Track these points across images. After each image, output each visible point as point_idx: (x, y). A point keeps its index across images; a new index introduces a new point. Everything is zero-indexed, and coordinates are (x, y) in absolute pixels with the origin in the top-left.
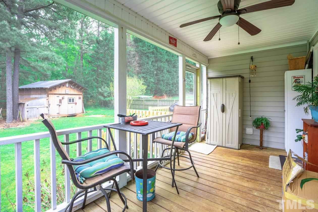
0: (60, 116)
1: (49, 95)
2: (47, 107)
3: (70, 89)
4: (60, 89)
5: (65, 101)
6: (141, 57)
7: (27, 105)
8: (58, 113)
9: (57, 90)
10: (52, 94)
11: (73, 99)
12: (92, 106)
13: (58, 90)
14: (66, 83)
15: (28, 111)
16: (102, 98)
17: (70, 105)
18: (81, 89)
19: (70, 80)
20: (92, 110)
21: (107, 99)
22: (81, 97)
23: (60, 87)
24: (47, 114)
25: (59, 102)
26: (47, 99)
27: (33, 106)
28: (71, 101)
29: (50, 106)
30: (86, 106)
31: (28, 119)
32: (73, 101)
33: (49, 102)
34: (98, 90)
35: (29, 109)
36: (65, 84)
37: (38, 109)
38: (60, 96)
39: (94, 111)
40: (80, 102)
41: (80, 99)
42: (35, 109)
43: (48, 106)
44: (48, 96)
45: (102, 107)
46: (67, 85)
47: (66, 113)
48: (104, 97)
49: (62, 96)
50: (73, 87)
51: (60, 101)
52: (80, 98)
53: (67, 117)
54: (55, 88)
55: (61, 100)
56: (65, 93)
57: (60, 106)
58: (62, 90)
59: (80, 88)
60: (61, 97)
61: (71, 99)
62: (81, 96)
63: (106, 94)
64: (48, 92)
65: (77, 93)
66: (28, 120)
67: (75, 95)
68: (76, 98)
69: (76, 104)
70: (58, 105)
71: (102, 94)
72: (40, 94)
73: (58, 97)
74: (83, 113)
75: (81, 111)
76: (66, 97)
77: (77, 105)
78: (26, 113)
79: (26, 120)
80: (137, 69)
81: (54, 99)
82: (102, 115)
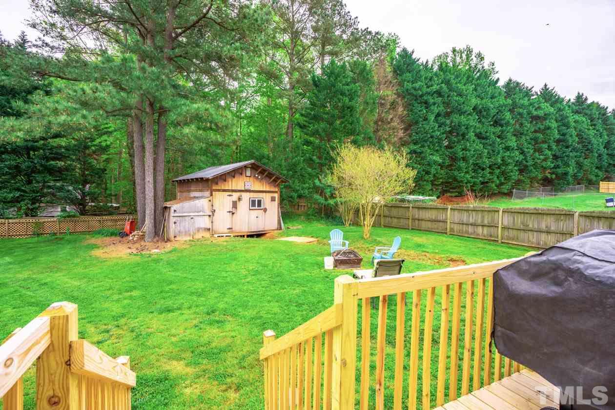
0: (232, 235)
1: (214, 193)
2: (210, 216)
3: (255, 180)
4: (234, 180)
5: (244, 205)
6: (408, 106)
7: (175, 211)
8: (230, 229)
9: (228, 182)
10: (219, 190)
11: (259, 202)
12: (301, 216)
13: (230, 183)
14: (246, 167)
15: (175, 223)
16: (321, 200)
17: (255, 213)
18: (275, 181)
19: (252, 161)
20: (301, 224)
21: (331, 202)
22: (275, 197)
23: (234, 177)
24: (209, 229)
25: (231, 207)
26: (210, 201)
27: (184, 213)
28: (256, 204)
29: (216, 214)
30: (286, 215)
31: (175, 237)
32: (259, 205)
33: (212, 206)
34: (314, 183)
35: (178, 218)
36: (244, 170)
37: (192, 218)
38: (234, 194)
39: (303, 225)
40: (273, 209)
41: (275, 200)
42: (187, 218)
43: (211, 214)
44: (211, 195)
45: (322, 218)
46: (248, 173)
47: (245, 229)
48: (326, 199)
49: (238, 194)
50: (259, 177)
51: (235, 205)
52: (273, 199)
53: (248, 236)
54: (223, 178)
55: (236, 201)
56: (243, 189)
57: (233, 214)
58: (238, 183)
59: (274, 178)
60: (235, 196)
61: (255, 200)
62: (276, 195)
63: (328, 192)
64: (212, 187)
65: (268, 190)
66: (176, 239)
67: (264, 194)
68: (266, 198)
69: (265, 210)
70: (230, 212)
71: (321, 191)
72: (201, 191)
73: (230, 195)
74: (280, 229)
75: (275, 226)
76: (246, 197)
77: (267, 212)
78: (172, 226)
79: (172, 238)
80: (401, 134)
81: (223, 201)
82: (312, 237)
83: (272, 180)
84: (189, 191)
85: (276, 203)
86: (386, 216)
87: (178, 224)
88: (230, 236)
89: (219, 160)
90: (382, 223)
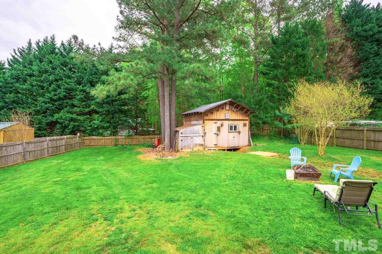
0: (217, 149)
1: (205, 121)
2: (203, 136)
3: (232, 112)
4: (218, 113)
5: (225, 130)
6: (358, 47)
7: (182, 133)
8: (216, 145)
9: (214, 114)
10: (208, 120)
11: (235, 127)
12: (265, 136)
13: (216, 115)
14: (226, 104)
15: (182, 140)
16: (281, 125)
17: (232, 135)
18: (246, 112)
19: (230, 100)
20: (265, 143)
21: (289, 126)
22: (246, 124)
23: (218, 111)
24: (202, 145)
25: (216, 130)
26: (203, 127)
27: (187, 134)
28: (233, 128)
29: (206, 135)
30: (254, 136)
31: (182, 149)
32: (235, 129)
33: (204, 130)
34: (275, 113)
35: (184, 138)
36: (224, 106)
37: (192, 138)
38: (218, 122)
39: (267, 143)
40: (245, 131)
41: (246, 126)
42: (189, 138)
43: (203, 135)
44: (204, 123)
45: (281, 138)
46: (228, 108)
47: (226, 145)
48: (284, 124)
49: (221, 122)
50: (235, 110)
51: (219, 129)
52: (245, 125)
53: (228, 150)
54: (211, 111)
55: (219, 127)
56: (224, 118)
57: (218, 135)
58: (220, 115)
59: (245, 110)
60: (219, 123)
61: (232, 126)
62: (247, 122)
63: (286, 119)
64: (204, 118)
65: (241, 118)
66: (182, 150)
67: (239, 121)
68: (240, 124)
69: (239, 132)
70: (216, 134)
71: (281, 119)
72: (197, 120)
73: (215, 123)
74: (250, 145)
75: (246, 143)
76: (226, 123)
77: (241, 134)
78: (180, 142)
79: (180, 150)
80: (351, 70)
81: (211, 126)
82: (274, 152)
83: (243, 112)
84: (190, 121)
85: (247, 128)
86: (338, 138)
87: (183, 141)
88: (216, 150)
89: (209, 100)
90: (335, 143)
